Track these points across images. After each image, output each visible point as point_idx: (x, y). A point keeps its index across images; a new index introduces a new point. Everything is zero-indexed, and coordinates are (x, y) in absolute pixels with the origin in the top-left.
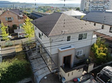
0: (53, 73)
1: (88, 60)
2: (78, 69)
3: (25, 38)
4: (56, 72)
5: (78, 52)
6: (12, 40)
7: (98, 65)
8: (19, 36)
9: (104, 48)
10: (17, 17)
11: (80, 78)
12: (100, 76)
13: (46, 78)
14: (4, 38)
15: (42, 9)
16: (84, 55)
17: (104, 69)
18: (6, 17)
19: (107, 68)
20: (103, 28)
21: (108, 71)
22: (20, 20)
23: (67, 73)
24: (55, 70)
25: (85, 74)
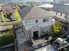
0: (28, 41)
1: (49, 34)
2: (42, 39)
3: (15, 20)
4: (30, 40)
5: (43, 29)
6: (8, 22)
7: (55, 37)
8: (13, 20)
9: (59, 27)
10: (12, 8)
11: (43, 44)
12: (54, 43)
13: (23, 43)
14: (3, 21)
15: (29, 3)
16: (47, 31)
17: (57, 40)
18: (5, 8)
19: (59, 39)
20: (61, 15)
21: (59, 40)
22: (13, 10)
23: (35, 41)
24: (29, 39)
25: (47, 42)
